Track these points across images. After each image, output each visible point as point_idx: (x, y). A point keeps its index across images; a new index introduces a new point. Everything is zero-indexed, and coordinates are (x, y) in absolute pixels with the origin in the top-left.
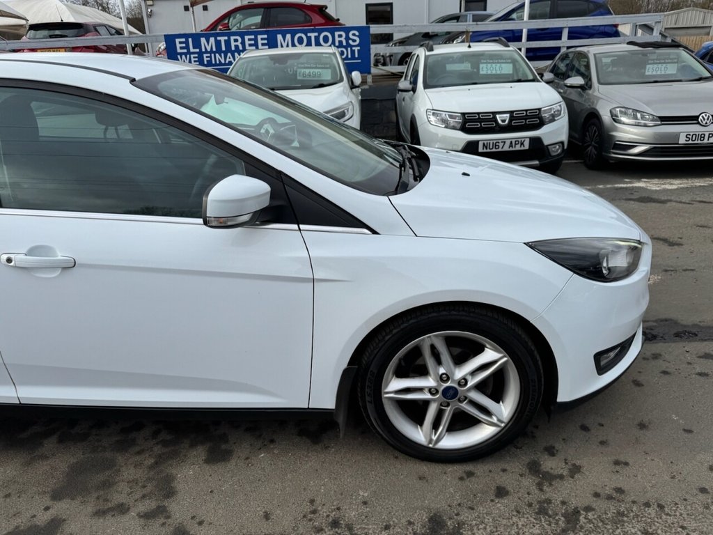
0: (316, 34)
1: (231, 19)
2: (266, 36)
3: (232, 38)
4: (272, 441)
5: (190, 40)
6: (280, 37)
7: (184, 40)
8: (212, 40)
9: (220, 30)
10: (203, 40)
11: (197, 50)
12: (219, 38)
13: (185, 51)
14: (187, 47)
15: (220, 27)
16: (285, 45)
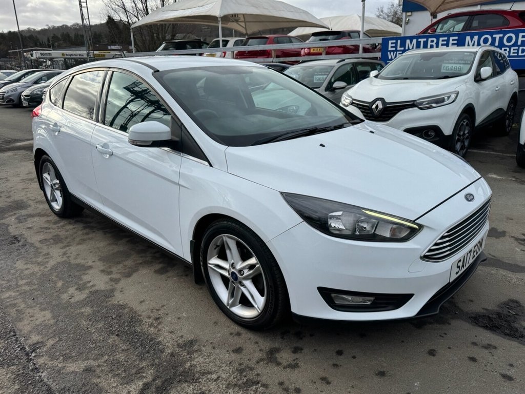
0: (501, 35)
1: (440, 25)
2: (457, 38)
3: (430, 40)
4: (187, 275)
5: (399, 41)
6: (468, 38)
7: (394, 41)
8: (415, 41)
9: (429, 33)
10: (408, 41)
11: (403, 49)
12: (419, 40)
13: (394, 49)
14: (396, 47)
15: (429, 31)
16: (471, 44)
